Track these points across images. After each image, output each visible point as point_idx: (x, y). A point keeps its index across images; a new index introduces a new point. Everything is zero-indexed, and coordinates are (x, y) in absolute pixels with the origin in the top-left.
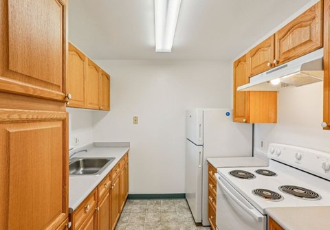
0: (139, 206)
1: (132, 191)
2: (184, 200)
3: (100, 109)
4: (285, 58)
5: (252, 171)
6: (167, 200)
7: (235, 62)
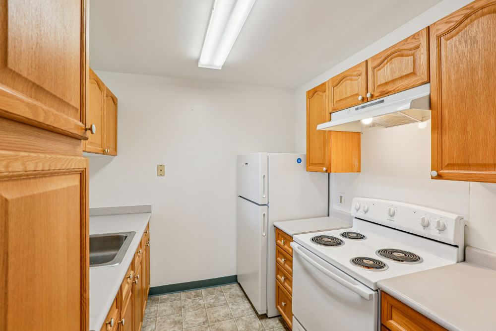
0: (169, 304)
1: (154, 283)
2: (235, 285)
3: (104, 152)
4: (382, 92)
5: (337, 234)
6: (211, 289)
7: (309, 92)
